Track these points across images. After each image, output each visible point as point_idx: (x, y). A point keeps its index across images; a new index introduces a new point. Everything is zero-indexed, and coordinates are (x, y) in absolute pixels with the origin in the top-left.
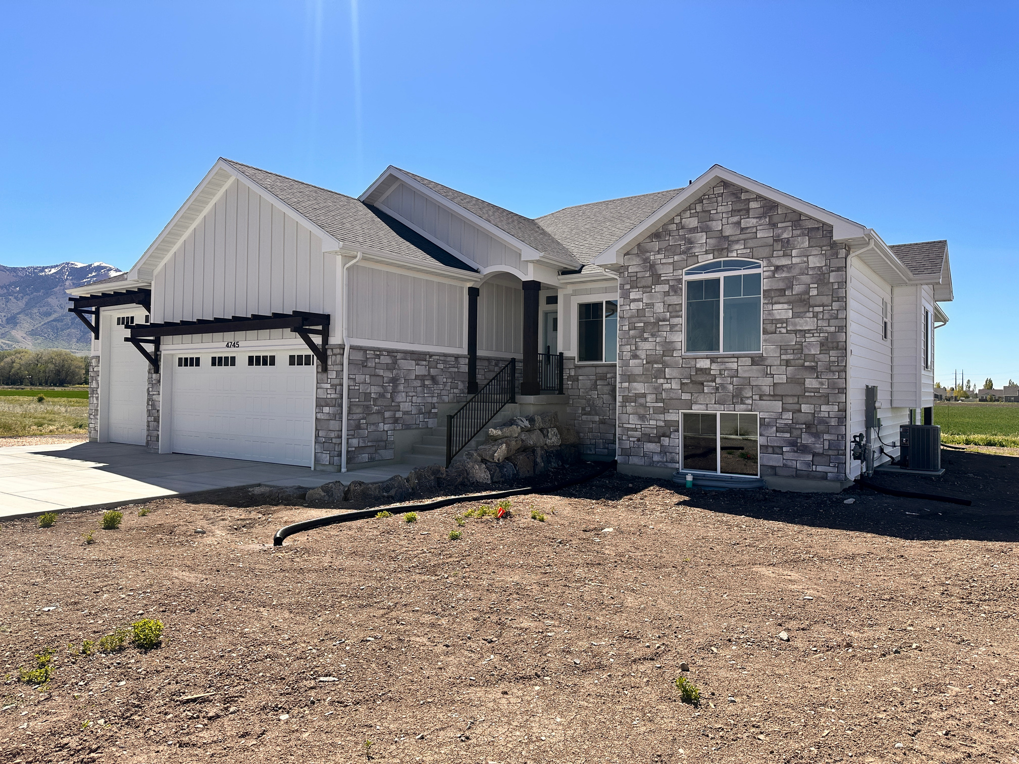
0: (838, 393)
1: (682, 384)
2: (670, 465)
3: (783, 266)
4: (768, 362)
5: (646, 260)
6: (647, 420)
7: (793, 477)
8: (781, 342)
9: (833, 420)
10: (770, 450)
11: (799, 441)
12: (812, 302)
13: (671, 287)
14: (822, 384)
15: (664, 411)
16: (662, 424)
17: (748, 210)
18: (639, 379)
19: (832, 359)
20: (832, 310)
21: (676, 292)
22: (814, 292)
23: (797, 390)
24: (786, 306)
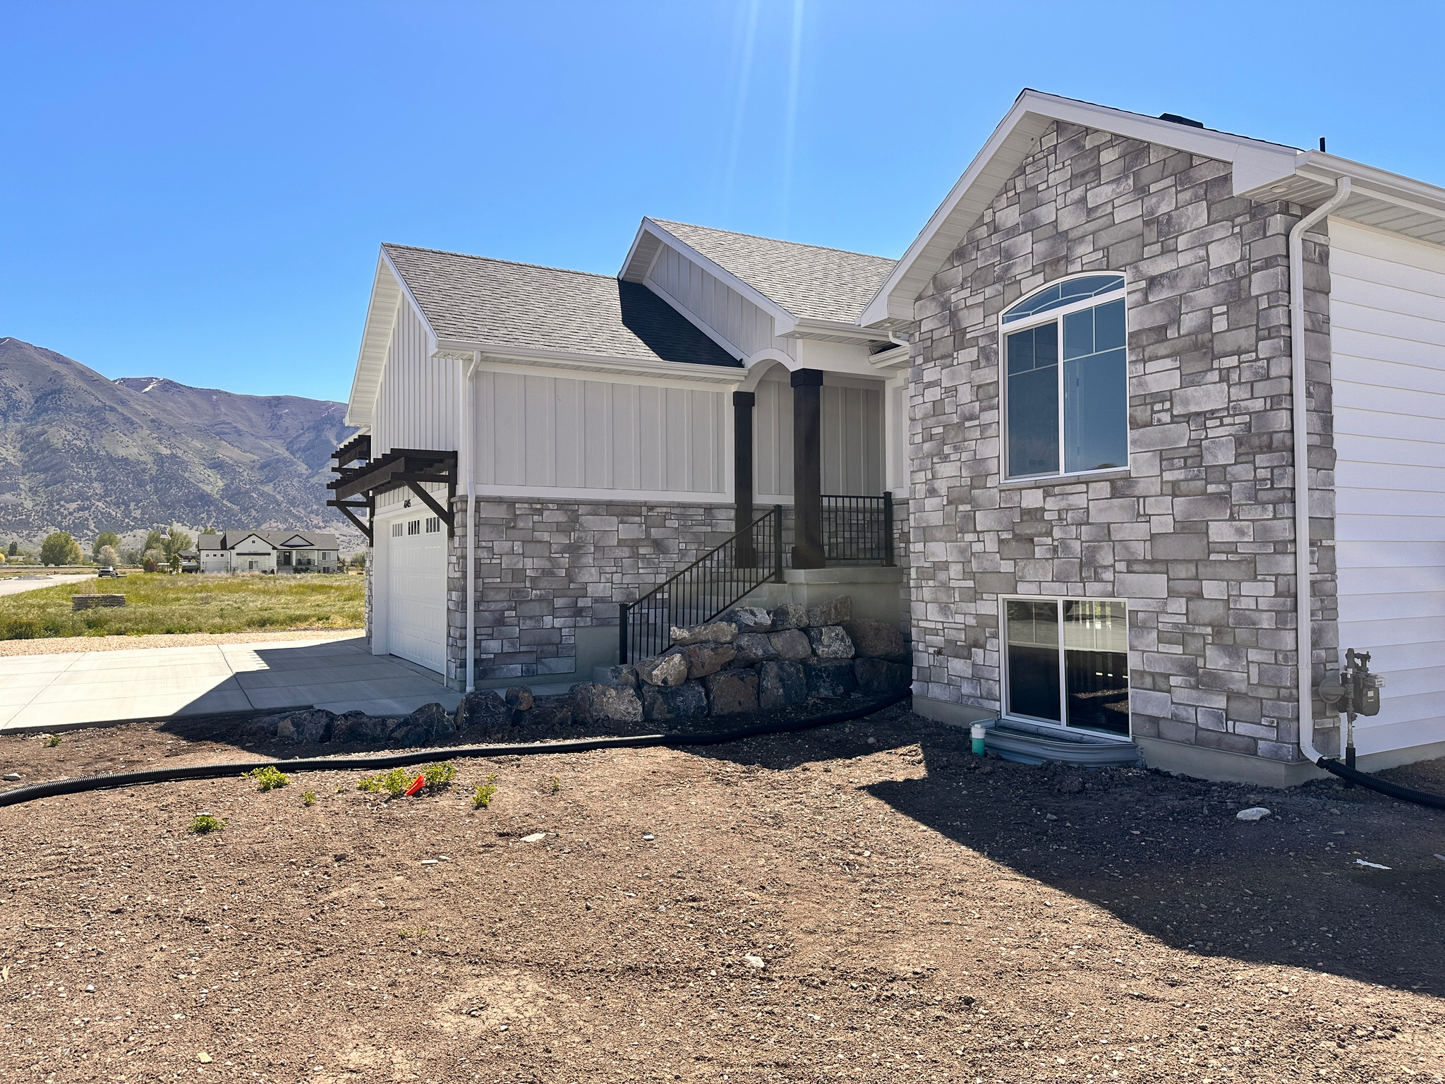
0: (1276, 552)
1: (1001, 541)
2: (986, 704)
3: (1162, 275)
4: (1140, 489)
5: (945, 305)
6: (952, 613)
7: (1191, 744)
8: (1162, 444)
9: (1265, 616)
10: (1148, 681)
11: (1200, 663)
12: (1218, 347)
13: (982, 350)
14: (1241, 532)
15: (975, 595)
16: (971, 621)
17: (1097, 170)
18: (938, 535)
19: (1262, 473)
20: (1258, 359)
21: (988, 359)
22: (1220, 325)
23: (1194, 548)
24: (1168, 363)
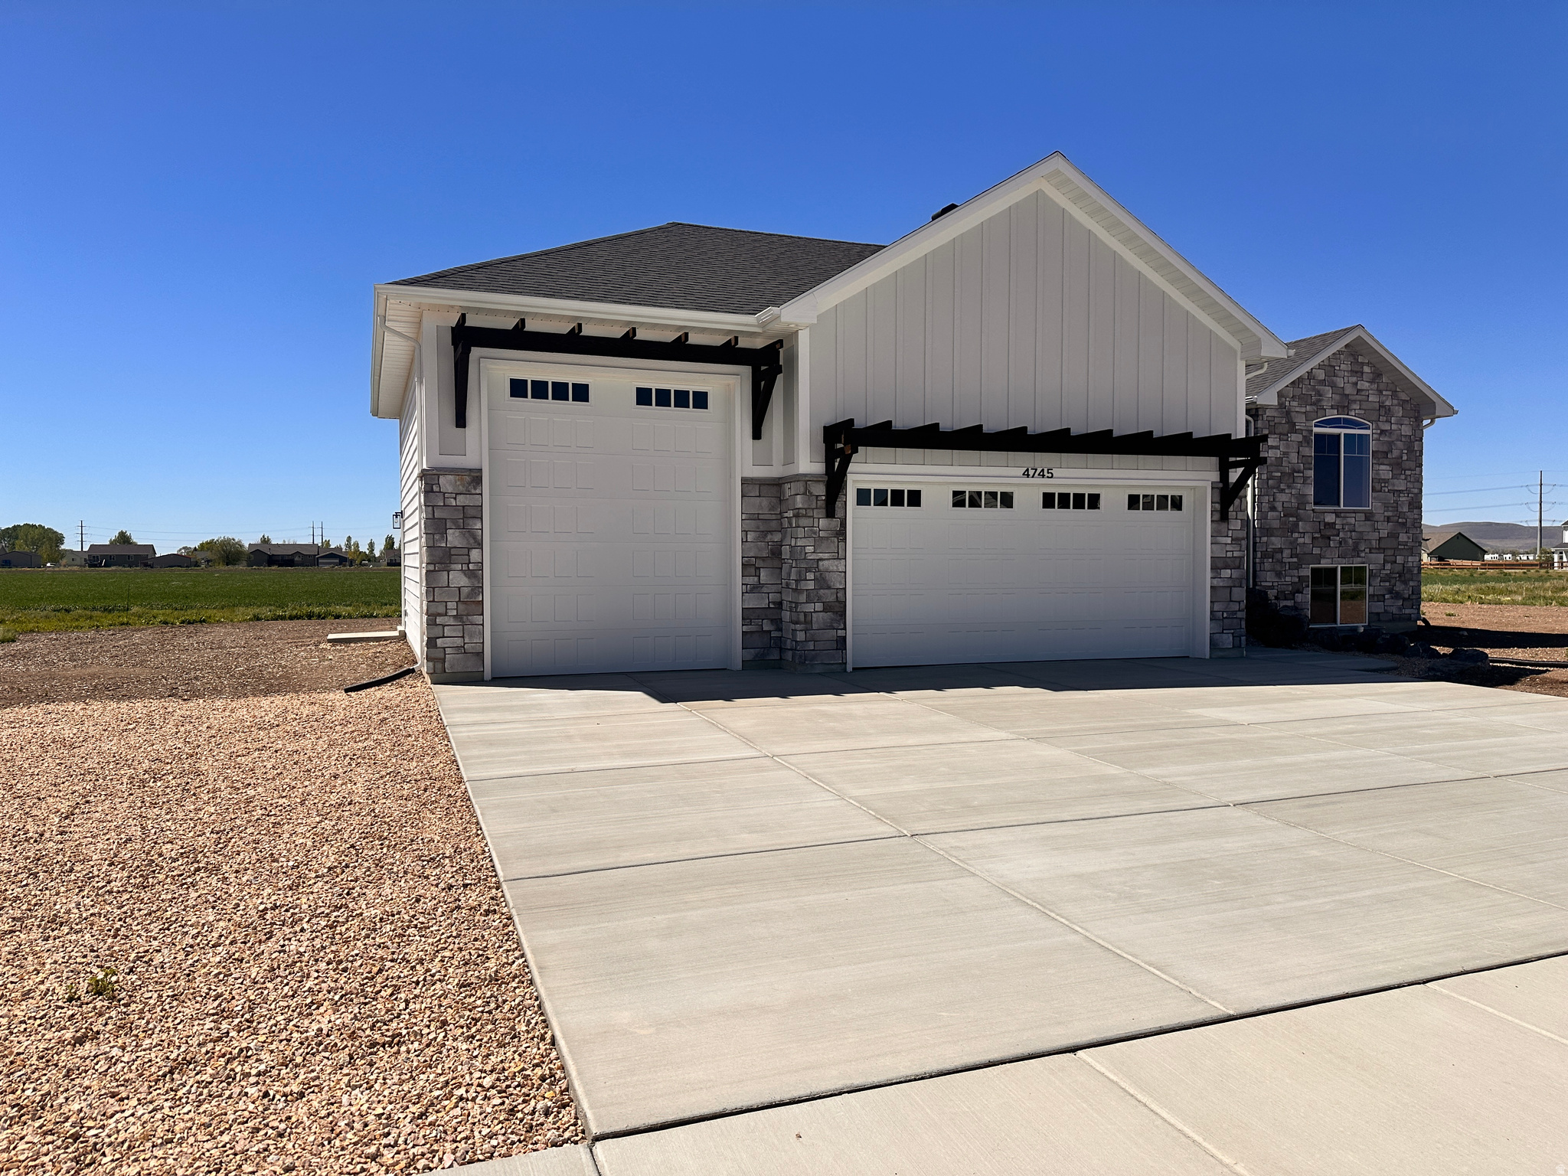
1: (1313, 538)
3: (1386, 431)
4: (1376, 518)
5: (1282, 405)
6: (1283, 576)
7: (1390, 621)
8: (1384, 500)
10: (1376, 598)
11: (1395, 588)
12: (1403, 466)
13: (1303, 438)
15: (1298, 567)
18: (1277, 533)
21: (1308, 443)
22: (1405, 457)
24: (1388, 468)
